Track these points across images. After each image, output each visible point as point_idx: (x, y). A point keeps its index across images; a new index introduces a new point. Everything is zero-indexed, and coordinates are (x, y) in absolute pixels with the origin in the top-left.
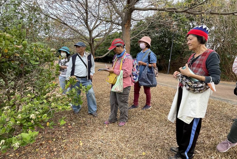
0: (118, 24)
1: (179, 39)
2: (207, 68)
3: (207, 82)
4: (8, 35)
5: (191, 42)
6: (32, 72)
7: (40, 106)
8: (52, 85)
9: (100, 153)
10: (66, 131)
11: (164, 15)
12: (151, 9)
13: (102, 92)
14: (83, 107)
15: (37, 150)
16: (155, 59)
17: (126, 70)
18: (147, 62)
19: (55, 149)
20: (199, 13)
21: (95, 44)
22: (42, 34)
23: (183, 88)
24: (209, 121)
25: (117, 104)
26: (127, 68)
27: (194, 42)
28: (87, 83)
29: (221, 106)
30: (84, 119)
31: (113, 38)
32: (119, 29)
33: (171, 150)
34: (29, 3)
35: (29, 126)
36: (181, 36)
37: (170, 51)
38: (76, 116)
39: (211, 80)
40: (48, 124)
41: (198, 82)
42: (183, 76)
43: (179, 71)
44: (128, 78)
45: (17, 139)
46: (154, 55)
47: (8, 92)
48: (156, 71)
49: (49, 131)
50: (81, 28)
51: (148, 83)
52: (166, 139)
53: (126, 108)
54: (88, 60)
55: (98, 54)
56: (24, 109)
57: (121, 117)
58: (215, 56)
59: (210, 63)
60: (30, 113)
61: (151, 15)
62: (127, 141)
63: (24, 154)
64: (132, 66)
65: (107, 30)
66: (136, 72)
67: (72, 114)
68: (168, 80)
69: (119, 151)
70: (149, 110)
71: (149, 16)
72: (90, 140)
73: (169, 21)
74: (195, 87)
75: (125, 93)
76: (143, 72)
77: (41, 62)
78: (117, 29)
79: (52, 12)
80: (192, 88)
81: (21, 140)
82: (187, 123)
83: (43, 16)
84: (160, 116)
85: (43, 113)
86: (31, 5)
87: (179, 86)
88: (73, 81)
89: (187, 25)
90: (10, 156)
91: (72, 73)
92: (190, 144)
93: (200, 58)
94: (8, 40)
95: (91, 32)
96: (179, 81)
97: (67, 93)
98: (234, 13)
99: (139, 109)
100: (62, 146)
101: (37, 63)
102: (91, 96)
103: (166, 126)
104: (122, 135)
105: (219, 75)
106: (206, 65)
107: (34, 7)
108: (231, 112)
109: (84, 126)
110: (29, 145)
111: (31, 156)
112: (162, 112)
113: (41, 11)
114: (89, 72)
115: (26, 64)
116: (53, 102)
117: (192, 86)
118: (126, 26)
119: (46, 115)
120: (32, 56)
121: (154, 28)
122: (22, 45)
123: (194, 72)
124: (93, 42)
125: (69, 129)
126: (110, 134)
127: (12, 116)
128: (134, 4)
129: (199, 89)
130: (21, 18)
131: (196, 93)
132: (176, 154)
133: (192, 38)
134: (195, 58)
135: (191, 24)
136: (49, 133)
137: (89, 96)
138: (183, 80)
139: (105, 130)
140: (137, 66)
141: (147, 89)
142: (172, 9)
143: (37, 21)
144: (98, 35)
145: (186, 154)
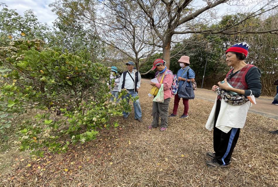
0: (160, 46)
1: (213, 58)
2: (246, 82)
3: (246, 95)
4: (78, 57)
5: (230, 59)
6: (94, 85)
7: (100, 112)
8: (109, 96)
9: (145, 152)
10: (118, 132)
11: (199, 37)
12: (188, 32)
13: (145, 102)
14: (131, 114)
15: (96, 145)
16: (193, 75)
17: (166, 84)
18: (186, 77)
19: (109, 146)
20: (235, 33)
21: (140, 63)
22: (99, 57)
23: (221, 100)
24: (244, 131)
25: (158, 112)
26: (168, 82)
27: (233, 58)
28: (134, 94)
29: (256, 118)
30: (132, 123)
31: (154, 58)
32: (159, 51)
33: (208, 154)
34: (91, 33)
35: (92, 127)
36: (215, 55)
37: (204, 68)
38: (125, 120)
39: (251, 93)
40: (105, 126)
41: (237, 95)
42: (222, 89)
43: (218, 85)
44: (168, 90)
45: (83, 136)
46: (192, 71)
47: (77, 100)
48: (194, 85)
49: (105, 131)
50: (130, 51)
51: (187, 95)
52: (202, 145)
53: (166, 116)
54: (136, 76)
55: (142, 71)
56: (89, 113)
57: (162, 123)
58: (255, 71)
59: (250, 77)
60: (93, 117)
61: (188, 38)
62: (168, 144)
63: (87, 147)
64: (172, 80)
65: (149, 52)
66: (176, 85)
67: (122, 119)
68: (202, 94)
69: (161, 151)
70: (186, 119)
71: (186, 39)
72: (137, 141)
73: (205, 42)
74: (234, 99)
75: (166, 104)
76: (182, 86)
77: (100, 77)
79: (108, 39)
80: (231, 100)
81: (86, 137)
82: (225, 132)
83: (101, 43)
84: (197, 124)
85: (102, 117)
86: (93, 34)
87: (217, 98)
88: (125, 93)
89: (221, 45)
90: (78, 147)
91: (123, 87)
92: (227, 151)
93: (238, 73)
94: (78, 60)
95: (137, 54)
96: (217, 94)
97: (120, 102)
98: (271, 31)
99: (177, 118)
100: (115, 143)
101: (98, 78)
102: (137, 105)
103: (202, 133)
104: (164, 138)
105: (261, 89)
106: (246, 80)
107: (95, 36)
108: (267, 124)
109: (131, 128)
110: (91, 141)
111: (92, 150)
112: (198, 121)
113: (99, 39)
114: (136, 86)
115: (90, 79)
116: (110, 108)
117: (230, 98)
118: (166, 48)
119: (104, 118)
120: (94, 72)
121: (190, 48)
122: (88, 64)
123: (232, 86)
124: (138, 61)
125: (120, 131)
126: (153, 137)
127: (80, 118)
128: (174, 29)
129: (238, 102)
130: (86, 45)
131: (235, 105)
132: (213, 159)
133: (231, 55)
134: (234, 73)
135: (224, 44)
136: (105, 133)
137: (135, 104)
138: (222, 93)
139: (149, 133)
140: (177, 81)
141: (185, 101)
142: (208, 31)
143: (96, 46)
144: (143, 56)
145: (223, 160)
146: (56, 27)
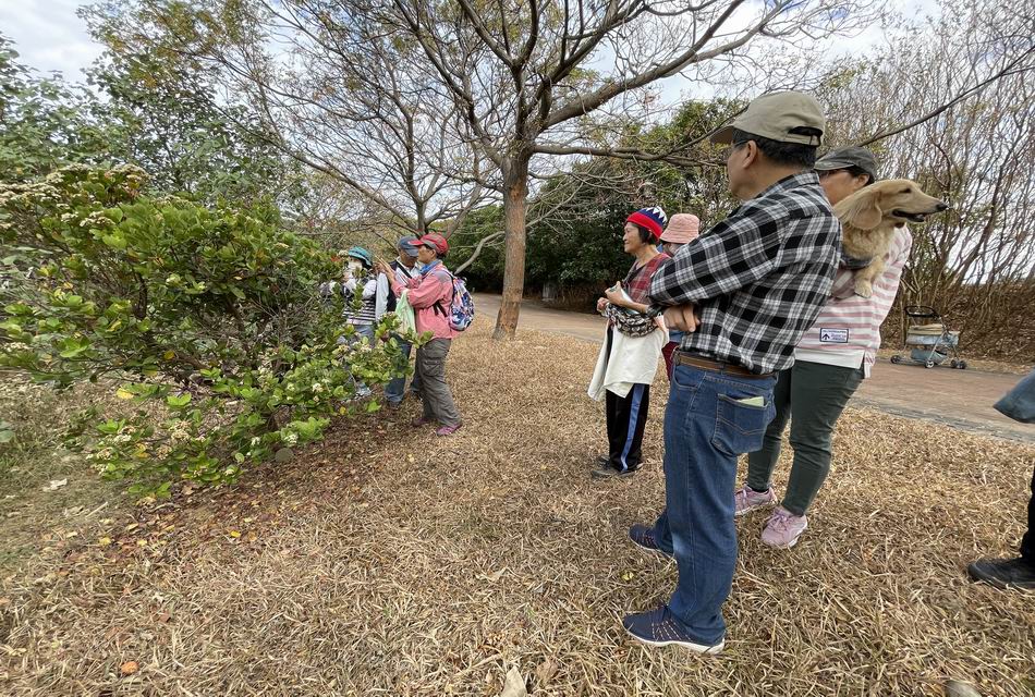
3: (652, 316)
5: (628, 238)
10: (375, 439)
12: (576, 151)
15: (313, 474)
19: (353, 472)
23: (613, 329)
27: (633, 237)
35: (309, 409)
39: (660, 312)
42: (613, 305)
72: (431, 452)
74: (633, 324)
78: (492, 199)
80: (627, 326)
82: (622, 396)
83: (285, 159)
87: (607, 325)
92: (628, 439)
95: (420, 206)
100: (368, 465)
101: (312, 282)
107: (265, 136)
111: (302, 485)
117: (626, 322)
118: (514, 193)
119: (342, 387)
120: (301, 263)
123: (632, 298)
125: (381, 436)
128: (534, 138)
129: (639, 329)
131: (634, 336)
132: (606, 464)
133: (631, 229)
134: (637, 269)
138: (612, 313)
143: (269, 172)
144: (441, 212)
145: (623, 460)
146: (98, 86)
